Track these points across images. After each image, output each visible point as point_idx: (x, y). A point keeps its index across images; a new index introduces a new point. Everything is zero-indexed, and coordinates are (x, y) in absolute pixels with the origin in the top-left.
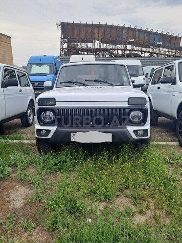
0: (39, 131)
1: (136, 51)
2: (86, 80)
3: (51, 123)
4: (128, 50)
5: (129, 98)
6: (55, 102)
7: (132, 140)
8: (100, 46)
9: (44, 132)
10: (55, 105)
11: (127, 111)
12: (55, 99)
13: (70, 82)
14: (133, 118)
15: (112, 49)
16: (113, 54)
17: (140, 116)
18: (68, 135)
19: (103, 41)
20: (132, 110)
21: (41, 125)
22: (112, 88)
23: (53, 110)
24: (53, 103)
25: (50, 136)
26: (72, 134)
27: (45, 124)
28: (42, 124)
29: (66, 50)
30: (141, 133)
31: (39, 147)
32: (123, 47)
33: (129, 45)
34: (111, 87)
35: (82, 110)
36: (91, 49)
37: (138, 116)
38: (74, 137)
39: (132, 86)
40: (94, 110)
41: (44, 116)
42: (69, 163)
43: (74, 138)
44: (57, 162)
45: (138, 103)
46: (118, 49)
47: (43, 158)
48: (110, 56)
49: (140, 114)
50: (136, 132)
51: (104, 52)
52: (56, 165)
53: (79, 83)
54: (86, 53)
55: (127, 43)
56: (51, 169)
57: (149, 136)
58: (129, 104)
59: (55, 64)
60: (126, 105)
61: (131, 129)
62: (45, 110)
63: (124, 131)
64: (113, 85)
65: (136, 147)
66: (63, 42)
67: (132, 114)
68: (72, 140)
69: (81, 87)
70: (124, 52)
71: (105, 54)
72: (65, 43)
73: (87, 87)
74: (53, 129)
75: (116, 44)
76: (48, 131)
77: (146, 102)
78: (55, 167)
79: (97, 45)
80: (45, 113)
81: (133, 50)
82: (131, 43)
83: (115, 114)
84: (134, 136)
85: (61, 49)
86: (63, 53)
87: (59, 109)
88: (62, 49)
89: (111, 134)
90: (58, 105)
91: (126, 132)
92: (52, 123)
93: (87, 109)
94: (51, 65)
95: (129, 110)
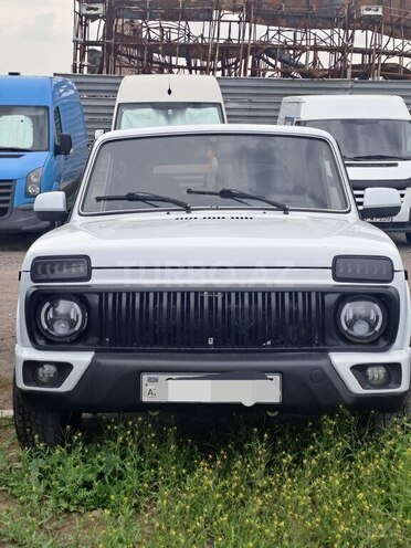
0: (31, 367)
1: (393, 54)
2: (189, 191)
3: (73, 342)
4: (357, 51)
5: (336, 258)
6: (90, 269)
7: (348, 400)
8: (242, 32)
9: (49, 370)
10: (88, 278)
11: (330, 299)
12: (87, 258)
13: (132, 197)
14: (351, 325)
15: (290, 48)
16: (298, 66)
17: (373, 317)
18: (133, 380)
19: (253, 15)
20: (346, 297)
21: (38, 348)
22: (285, 221)
23: (80, 297)
24: (82, 270)
25: (68, 385)
26: (145, 377)
27: (52, 343)
28: (41, 342)
29: (99, 48)
30: (377, 374)
31: (24, 428)
32: (338, 36)
33: (363, 28)
34: (279, 215)
35: (179, 296)
36: (206, 47)
37: (367, 319)
38: (151, 386)
39: (354, 215)
40: (220, 296)
41: (50, 315)
42: (132, 481)
43: (150, 392)
44: (92, 477)
45: (366, 275)
46: (316, 49)
47: (41, 463)
48: (286, 74)
49: (375, 310)
50: (360, 370)
51: (257, 58)
52: (88, 485)
53: (164, 200)
54: (182, 61)
55: (353, 22)
56: (69, 500)
57: (404, 387)
58: (335, 278)
59: (57, 111)
60: (325, 280)
61: (343, 361)
62: (53, 297)
63: (321, 369)
64: (286, 211)
65: (362, 423)
66: (87, 17)
67: (348, 311)
68: (146, 398)
69: (174, 215)
70: (344, 60)
71: (263, 65)
72: (94, 18)
73: (193, 214)
74: (81, 360)
75: (306, 28)
76: (64, 368)
77: (393, 271)
78: (84, 493)
79: (229, 27)
80: (54, 305)
81: (380, 52)
82: (370, 24)
83: (291, 310)
84: (355, 387)
85: (76, 42)
86: (86, 62)
87: (102, 293)
88: (82, 45)
89: (277, 378)
90: (98, 280)
91: (328, 371)
92: (75, 342)
93: (196, 294)
94: (41, 113)
95: (335, 297)
